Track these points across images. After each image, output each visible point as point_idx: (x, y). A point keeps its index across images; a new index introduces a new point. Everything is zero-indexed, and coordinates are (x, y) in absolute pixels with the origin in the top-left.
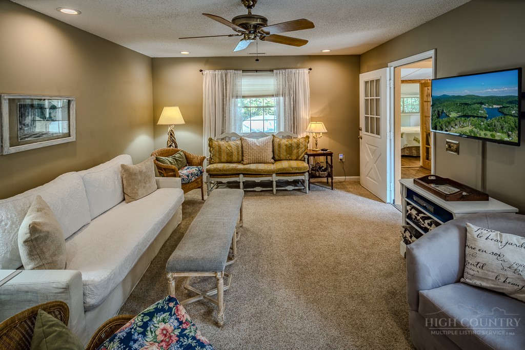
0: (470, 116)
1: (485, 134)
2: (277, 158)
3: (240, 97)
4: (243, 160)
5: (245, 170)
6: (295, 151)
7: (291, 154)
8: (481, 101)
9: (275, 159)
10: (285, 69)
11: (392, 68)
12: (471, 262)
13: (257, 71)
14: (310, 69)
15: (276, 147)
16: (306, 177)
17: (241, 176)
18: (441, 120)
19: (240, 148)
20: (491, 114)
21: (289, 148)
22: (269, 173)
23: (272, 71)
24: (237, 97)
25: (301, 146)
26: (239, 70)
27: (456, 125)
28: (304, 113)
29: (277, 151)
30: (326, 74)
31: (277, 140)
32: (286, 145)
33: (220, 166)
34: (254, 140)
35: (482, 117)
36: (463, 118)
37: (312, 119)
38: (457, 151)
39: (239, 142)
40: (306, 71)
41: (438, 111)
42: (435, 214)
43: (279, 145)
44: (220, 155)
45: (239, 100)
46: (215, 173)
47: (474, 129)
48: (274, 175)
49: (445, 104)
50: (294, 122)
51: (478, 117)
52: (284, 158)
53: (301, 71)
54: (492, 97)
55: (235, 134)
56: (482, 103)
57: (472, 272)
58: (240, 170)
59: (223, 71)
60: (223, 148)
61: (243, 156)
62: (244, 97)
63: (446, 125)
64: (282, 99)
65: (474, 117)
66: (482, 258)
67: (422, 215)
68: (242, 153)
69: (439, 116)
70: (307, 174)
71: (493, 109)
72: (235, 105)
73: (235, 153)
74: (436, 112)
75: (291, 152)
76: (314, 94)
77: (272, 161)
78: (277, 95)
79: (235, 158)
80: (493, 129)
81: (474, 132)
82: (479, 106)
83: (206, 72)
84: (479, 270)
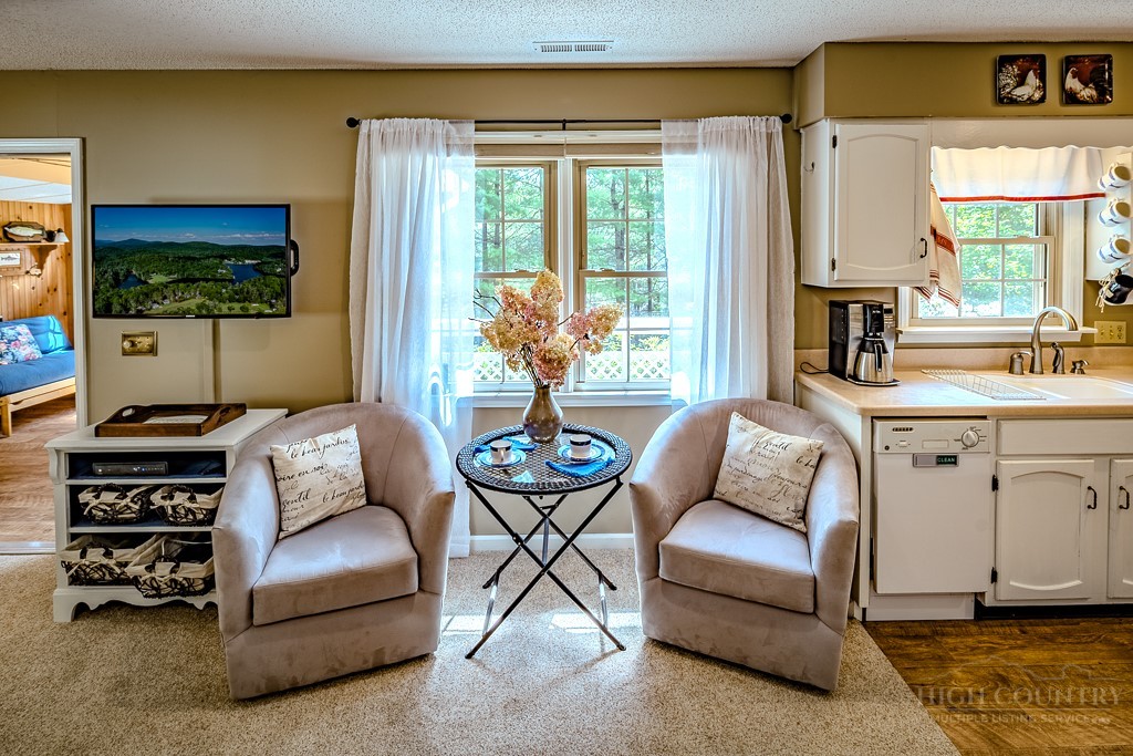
0: (198, 280)
1: (230, 309)
8: (223, 253)
12: (290, 499)
18: (123, 292)
20: (241, 274)
27: (165, 298)
35: (224, 280)
36: (181, 285)
38: (152, 351)
41: (116, 274)
47: (208, 302)
49: (137, 257)
51: (216, 280)
54: (243, 248)
56: (223, 257)
57: (294, 513)
63: (137, 301)
65: (207, 280)
66: (304, 484)
69: (117, 283)
71: (244, 266)
74: (109, 276)
80: (247, 298)
81: (207, 308)
82: (217, 261)
84: (303, 502)
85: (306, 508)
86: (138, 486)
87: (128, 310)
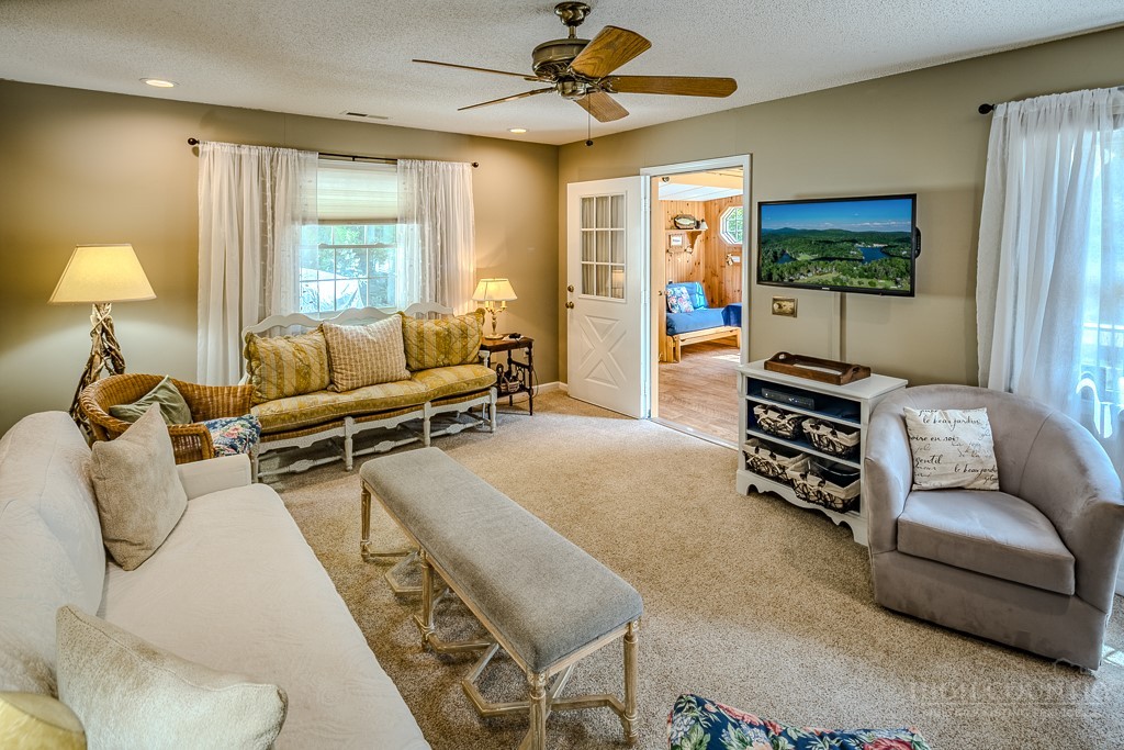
0: (834, 259)
1: (860, 283)
2: (414, 364)
3: (312, 220)
4: (332, 382)
5: (360, 404)
6: (458, 345)
7: (449, 353)
8: (854, 238)
9: (416, 369)
10: (423, 159)
11: (648, 177)
12: (924, 458)
13: (354, 157)
14: (475, 165)
15: (413, 340)
16: (492, 398)
17: (349, 421)
18: (779, 265)
19: (324, 352)
20: (870, 255)
21: (445, 339)
22: (417, 404)
23: (394, 161)
24: (305, 221)
25: (471, 331)
26: (312, 150)
27: (809, 271)
28: (466, 259)
29: (414, 350)
30: (505, 178)
31: (413, 324)
32: (437, 334)
33: (289, 405)
34: (359, 329)
35: (856, 260)
36: (821, 262)
38: (793, 313)
39: (319, 337)
40: (468, 167)
41: (775, 253)
42: (817, 409)
43: (421, 335)
44: (281, 376)
45: (306, 229)
46: (279, 426)
47: (841, 277)
48: (428, 405)
49: (789, 241)
50: (441, 280)
51: (848, 260)
52: (432, 363)
53: (458, 166)
54: (872, 234)
55: (296, 318)
56: (854, 241)
57: (927, 472)
58: (347, 406)
59: (265, 151)
60: (287, 356)
61: (331, 370)
62: (322, 221)
63: (790, 273)
64: (416, 226)
65: (841, 259)
66: (937, 448)
67: (790, 416)
68: (329, 358)
69: (776, 259)
70: (494, 391)
71: (873, 249)
72: (296, 243)
73: (316, 367)
74: (770, 254)
75: (450, 348)
76: (482, 220)
77: (408, 373)
78: (405, 219)
79: (315, 381)
80: (874, 275)
81: (841, 281)
82: (849, 244)
83: (206, 148)
84: (936, 465)
85: (938, 472)
86: (792, 413)
87: (783, 278)
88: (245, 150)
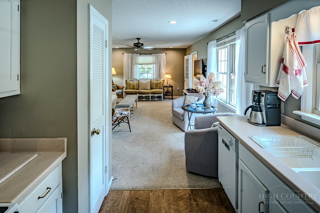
2: (152, 88)
3: (138, 64)
4: (139, 89)
5: (139, 92)
6: (159, 85)
7: (157, 87)
9: (151, 89)
10: (156, 53)
11: (192, 55)
13: (145, 54)
14: (166, 54)
15: (152, 84)
16: (162, 95)
17: (138, 94)
19: (138, 84)
21: (157, 84)
22: (148, 93)
23: (151, 54)
24: (137, 64)
25: (161, 83)
26: (138, 53)
28: (163, 71)
29: (152, 86)
30: (172, 55)
31: (152, 81)
32: (156, 83)
33: (130, 90)
34: (143, 81)
37: (167, 74)
39: (137, 82)
40: (165, 54)
43: (153, 83)
44: (130, 86)
45: (138, 65)
46: (128, 93)
48: (150, 94)
50: (159, 75)
52: (155, 88)
53: (162, 54)
55: (136, 79)
58: (137, 92)
59: (132, 54)
60: (131, 84)
61: (139, 87)
62: (140, 64)
64: (155, 65)
68: (139, 86)
70: (162, 94)
72: (136, 68)
73: (136, 86)
75: (157, 85)
76: (168, 64)
77: (150, 89)
78: (153, 64)
79: (136, 88)
83: (124, 54)
88: (129, 54)
